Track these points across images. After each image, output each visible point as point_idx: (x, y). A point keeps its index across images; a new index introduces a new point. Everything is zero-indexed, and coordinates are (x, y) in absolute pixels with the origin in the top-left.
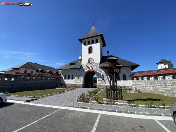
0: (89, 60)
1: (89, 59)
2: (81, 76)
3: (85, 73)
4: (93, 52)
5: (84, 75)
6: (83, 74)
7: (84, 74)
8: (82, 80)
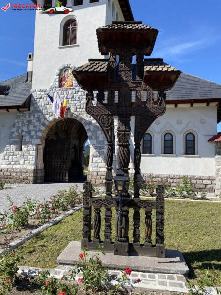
0: (60, 75)
1: (61, 71)
2: (27, 138)
3: (43, 128)
4: (78, 42)
5: (40, 134)
6: (36, 132)
7: (40, 130)
8: (34, 153)
